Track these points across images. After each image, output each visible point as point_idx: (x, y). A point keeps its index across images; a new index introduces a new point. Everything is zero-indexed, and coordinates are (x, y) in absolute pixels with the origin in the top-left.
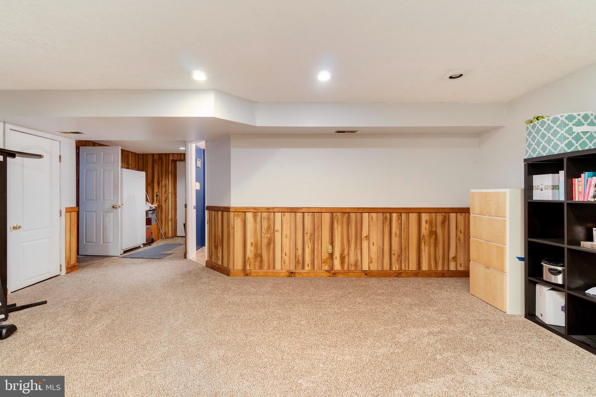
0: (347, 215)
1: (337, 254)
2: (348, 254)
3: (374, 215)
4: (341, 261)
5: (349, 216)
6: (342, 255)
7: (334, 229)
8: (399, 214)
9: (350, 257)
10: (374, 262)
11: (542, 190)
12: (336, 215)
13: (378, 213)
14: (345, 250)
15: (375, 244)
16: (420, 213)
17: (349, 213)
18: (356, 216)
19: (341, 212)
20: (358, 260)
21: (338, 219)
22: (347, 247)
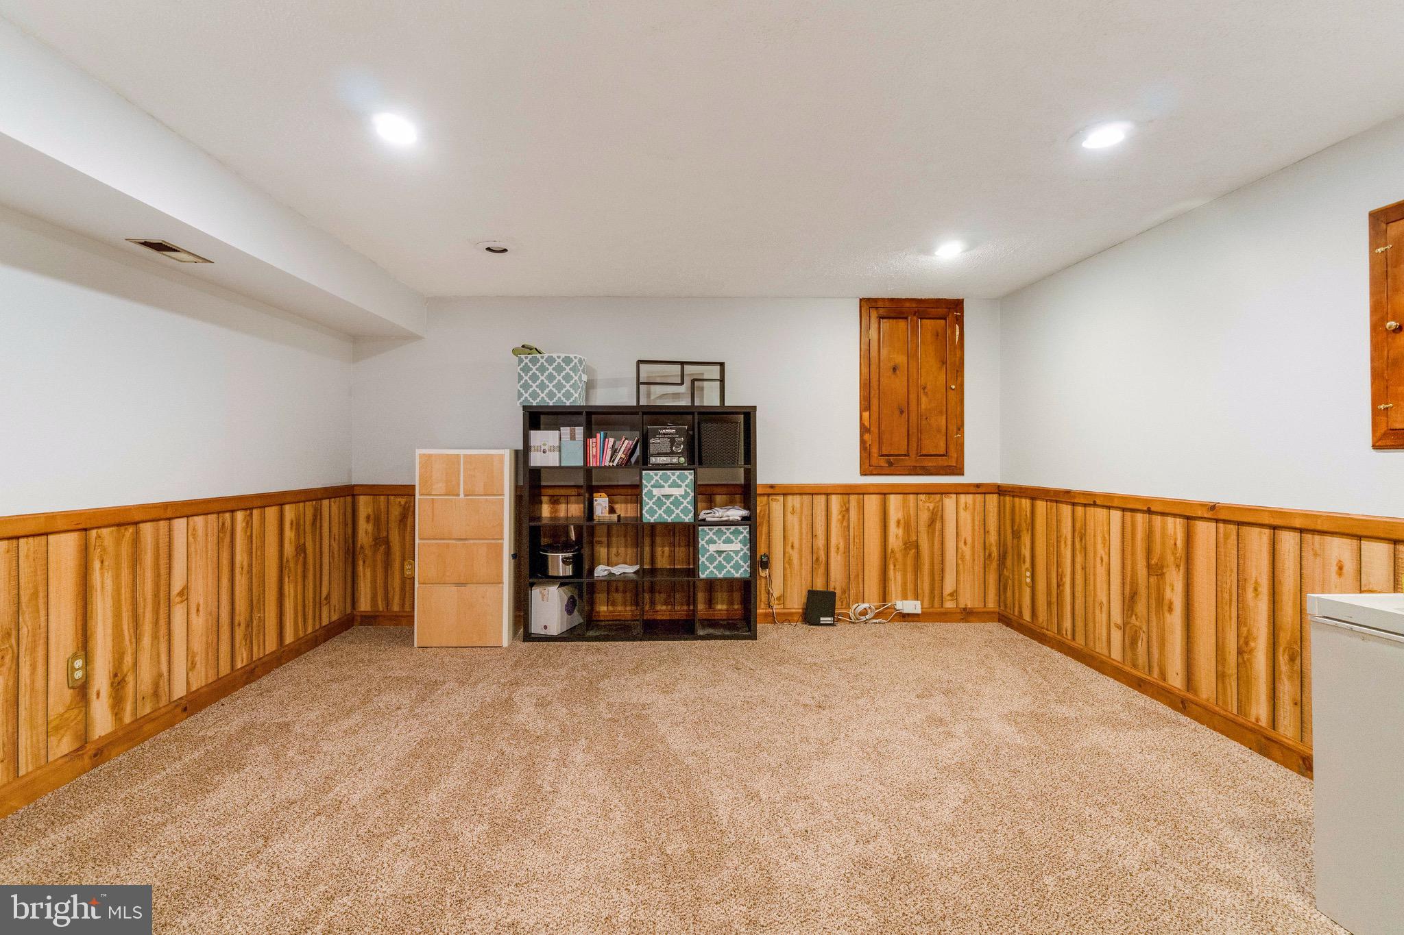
0: (131, 530)
1: (101, 681)
2: (135, 664)
3: (199, 521)
4: (113, 698)
5: (137, 532)
6: (116, 675)
7: (92, 587)
8: (248, 512)
9: (140, 673)
10: (198, 665)
11: (544, 452)
12: (99, 536)
13: (208, 514)
14: (125, 656)
15: (201, 609)
16: (282, 505)
17: (136, 523)
18: (157, 530)
19: (113, 522)
20: (160, 675)
21: (104, 550)
22: (131, 642)
